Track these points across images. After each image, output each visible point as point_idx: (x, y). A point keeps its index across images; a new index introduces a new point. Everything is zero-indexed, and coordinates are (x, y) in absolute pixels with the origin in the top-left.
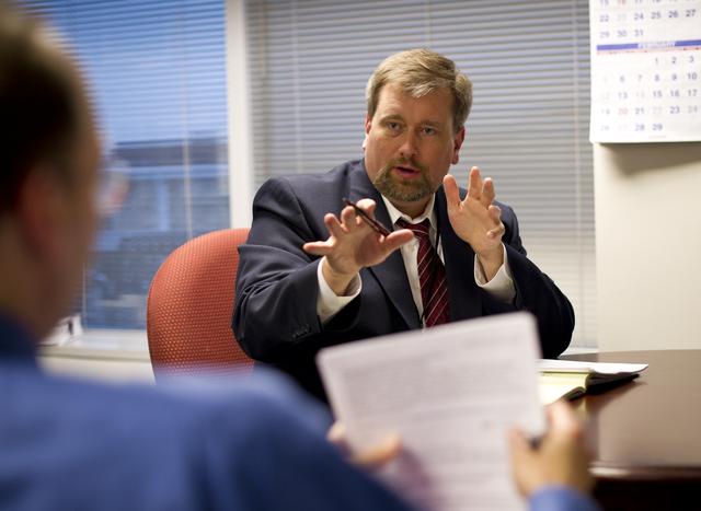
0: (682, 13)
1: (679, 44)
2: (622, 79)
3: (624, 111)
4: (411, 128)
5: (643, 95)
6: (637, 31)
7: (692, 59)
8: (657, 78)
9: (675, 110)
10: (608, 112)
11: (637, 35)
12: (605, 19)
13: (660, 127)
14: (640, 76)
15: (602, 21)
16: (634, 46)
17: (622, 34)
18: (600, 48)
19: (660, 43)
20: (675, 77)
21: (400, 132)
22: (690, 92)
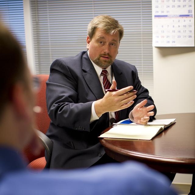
0: (182, 6)
1: (181, 16)
2: (162, 26)
3: (163, 37)
4: (107, 44)
5: (169, 32)
6: (167, 11)
7: (185, 21)
8: (174, 26)
9: (179, 37)
10: (158, 37)
11: (167, 13)
12: (157, 7)
13: (174, 42)
14: (168, 26)
15: (156, 7)
16: (166, 16)
17: (163, 12)
18: (156, 16)
19: (174, 15)
20: (179, 26)
21: (104, 45)
22: (184, 31)
